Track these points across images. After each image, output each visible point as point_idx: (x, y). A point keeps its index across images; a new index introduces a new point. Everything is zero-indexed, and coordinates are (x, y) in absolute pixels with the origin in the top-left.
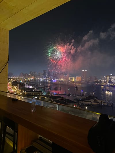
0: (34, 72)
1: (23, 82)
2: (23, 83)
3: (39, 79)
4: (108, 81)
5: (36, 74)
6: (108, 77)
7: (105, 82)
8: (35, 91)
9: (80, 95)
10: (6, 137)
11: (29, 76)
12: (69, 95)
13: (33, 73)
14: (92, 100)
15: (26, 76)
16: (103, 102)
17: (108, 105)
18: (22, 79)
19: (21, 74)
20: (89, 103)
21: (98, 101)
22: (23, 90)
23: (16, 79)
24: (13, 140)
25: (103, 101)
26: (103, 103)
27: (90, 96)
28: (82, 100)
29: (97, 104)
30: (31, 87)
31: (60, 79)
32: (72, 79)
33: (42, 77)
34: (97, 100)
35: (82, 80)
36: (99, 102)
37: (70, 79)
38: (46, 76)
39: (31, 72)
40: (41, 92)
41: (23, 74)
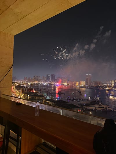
0: (38, 76)
1: (27, 86)
2: (27, 87)
3: (42, 83)
4: (113, 86)
5: (40, 78)
6: (113, 81)
7: (110, 87)
8: (39, 95)
10: (9, 142)
11: (32, 81)
12: (73, 100)
13: (37, 78)
14: (97, 106)
15: (30, 80)
16: (108, 107)
17: (113, 110)
18: (26, 83)
19: (25, 78)
20: (94, 108)
21: (103, 106)
22: (27, 94)
23: (20, 83)
24: (16, 145)
25: (109, 106)
26: (108, 108)
27: (94, 101)
28: (87, 105)
29: (102, 110)
30: (34, 91)
31: (63, 83)
32: (76, 83)
33: (46, 81)
34: (102, 105)
35: (86, 85)
36: (103, 107)
37: (74, 83)
38: (49, 80)
39: (34, 76)
40: (44, 96)
41: (26, 79)
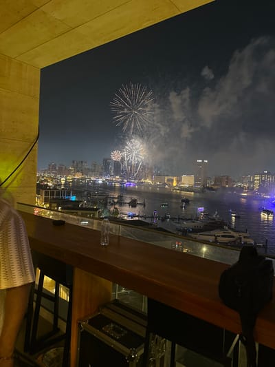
0: (82, 162)
1: (55, 185)
2: (55, 188)
3: (93, 178)
4: (256, 188)
5: (87, 166)
6: (257, 177)
7: (250, 189)
8: (84, 206)
9: (189, 219)
11: (69, 172)
12: (164, 220)
13: (80, 166)
14: (218, 233)
15: (66, 171)
16: (244, 237)
17: (255, 243)
18: (52, 179)
19: (49, 165)
20: (211, 239)
21: (233, 233)
22: (56, 205)
23: (39, 177)
25: (245, 235)
26: (243, 239)
27: (213, 221)
28: (195, 231)
29: (230, 242)
30: (73, 198)
31: (143, 180)
32: (173, 180)
33: (101, 175)
34: (230, 231)
35: (195, 184)
36: (233, 237)
37: (168, 180)
38: (109, 173)
39: (73, 162)
40: (97, 209)
41: (54, 167)
